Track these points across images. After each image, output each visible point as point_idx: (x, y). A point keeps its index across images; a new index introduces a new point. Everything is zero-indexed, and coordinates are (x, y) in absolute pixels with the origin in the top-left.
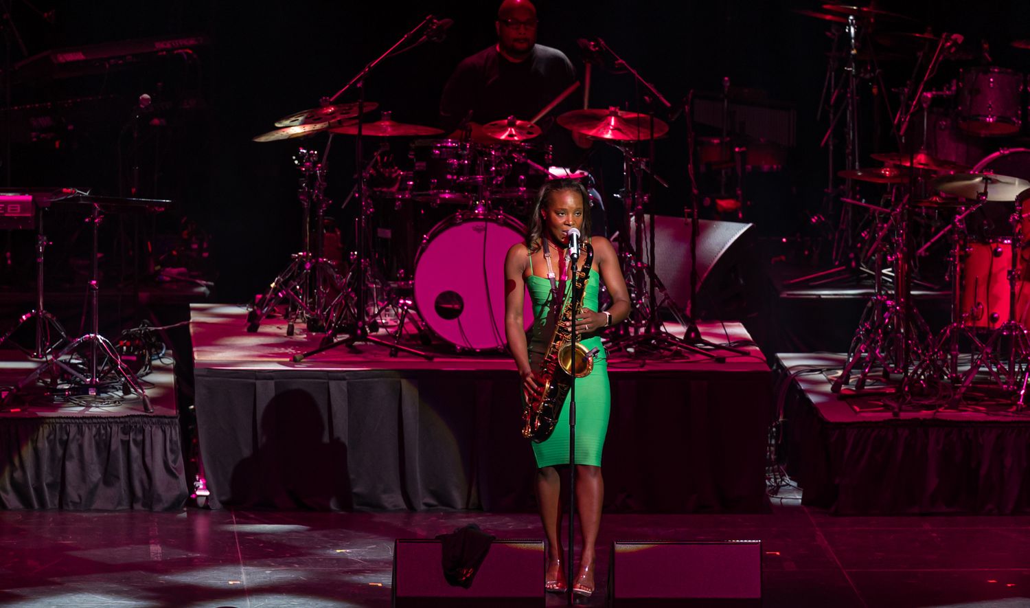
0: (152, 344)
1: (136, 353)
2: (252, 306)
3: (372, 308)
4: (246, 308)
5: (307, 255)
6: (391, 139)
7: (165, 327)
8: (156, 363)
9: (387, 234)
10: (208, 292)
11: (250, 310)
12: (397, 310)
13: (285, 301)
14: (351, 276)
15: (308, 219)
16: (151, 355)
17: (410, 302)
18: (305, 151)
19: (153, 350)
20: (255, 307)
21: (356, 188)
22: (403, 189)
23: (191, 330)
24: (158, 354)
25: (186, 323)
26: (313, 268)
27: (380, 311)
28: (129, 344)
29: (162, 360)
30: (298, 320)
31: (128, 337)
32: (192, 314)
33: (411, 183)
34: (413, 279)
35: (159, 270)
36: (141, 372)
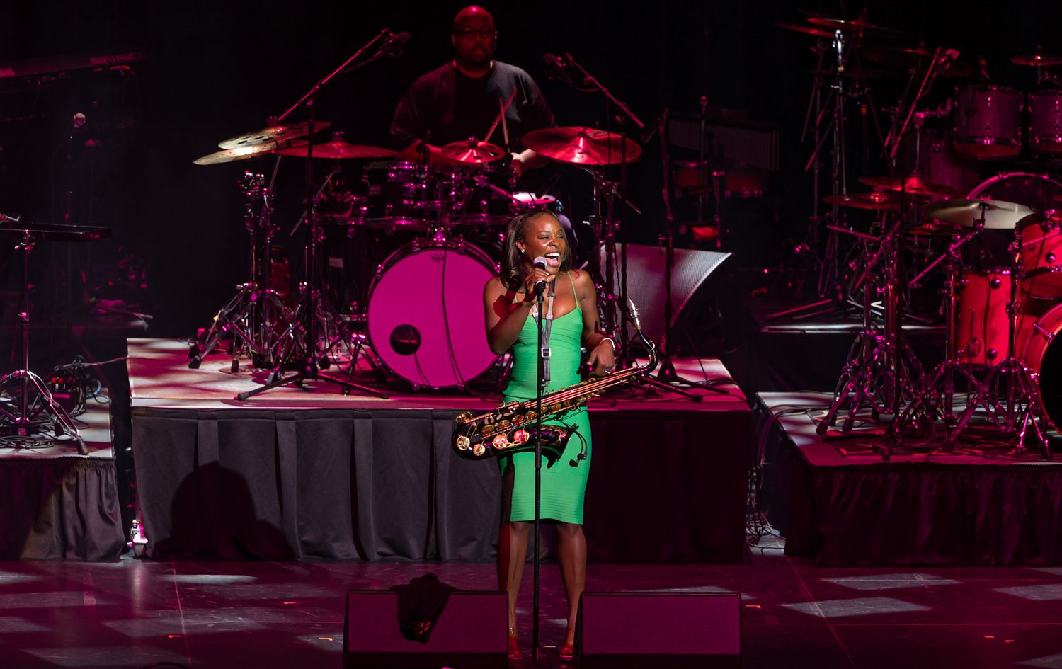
0: (87, 381)
1: (69, 391)
2: (194, 340)
3: (323, 343)
4: (187, 343)
5: (253, 286)
6: (344, 162)
7: (101, 363)
8: (91, 401)
9: (339, 263)
10: (146, 326)
11: (192, 345)
12: (350, 345)
13: (229, 336)
14: (300, 308)
15: (254, 248)
16: (85, 392)
17: (363, 337)
18: (251, 175)
19: (87, 388)
20: (197, 342)
21: (305, 214)
22: (356, 215)
23: (129, 366)
24: (93, 392)
25: (122, 358)
26: (260, 300)
27: (331, 347)
28: (61, 381)
29: (97, 398)
30: (243, 356)
31: (61, 373)
32: (129, 349)
33: (365, 208)
34: (366, 312)
35: (94, 302)
36: (75, 411)
